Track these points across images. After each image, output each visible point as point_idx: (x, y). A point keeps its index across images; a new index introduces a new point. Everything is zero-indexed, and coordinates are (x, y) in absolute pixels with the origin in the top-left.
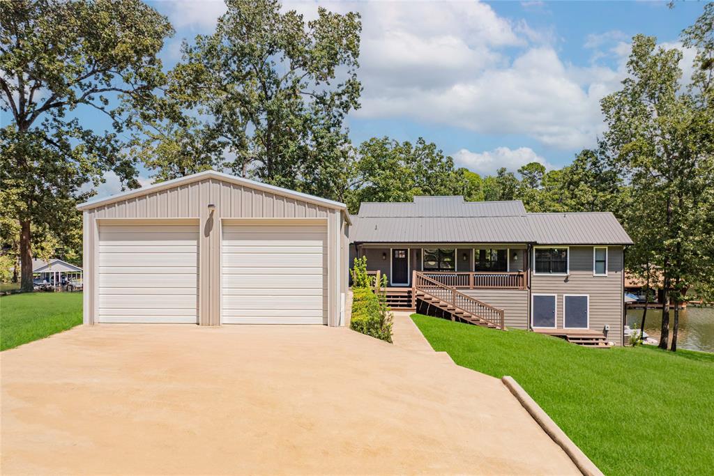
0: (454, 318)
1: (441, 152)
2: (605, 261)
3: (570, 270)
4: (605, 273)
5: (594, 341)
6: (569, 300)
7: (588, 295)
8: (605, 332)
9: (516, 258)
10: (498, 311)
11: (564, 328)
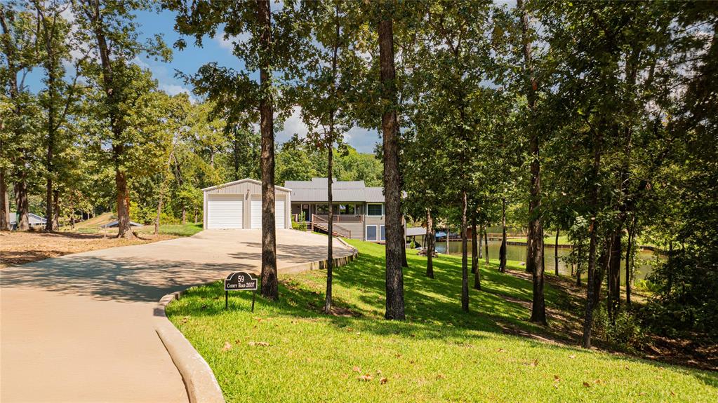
6: (382, 228)
9: (359, 208)
10: (348, 231)
11: (380, 240)
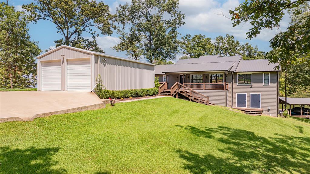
0: (190, 100)
2: (268, 79)
3: (253, 83)
4: (269, 84)
6: (253, 96)
7: (261, 94)
8: (269, 110)
11: (250, 108)
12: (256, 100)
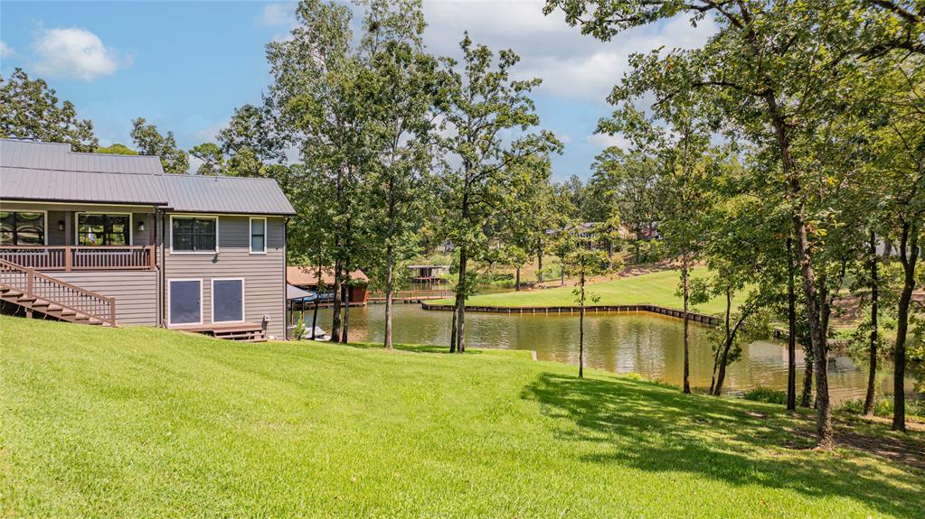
0: (29, 314)
1: (54, 92)
2: (263, 236)
3: (220, 246)
4: (263, 250)
5: (249, 335)
6: (219, 286)
7: (243, 279)
8: (265, 324)
9: (142, 228)
11: (213, 322)
12: (228, 299)
